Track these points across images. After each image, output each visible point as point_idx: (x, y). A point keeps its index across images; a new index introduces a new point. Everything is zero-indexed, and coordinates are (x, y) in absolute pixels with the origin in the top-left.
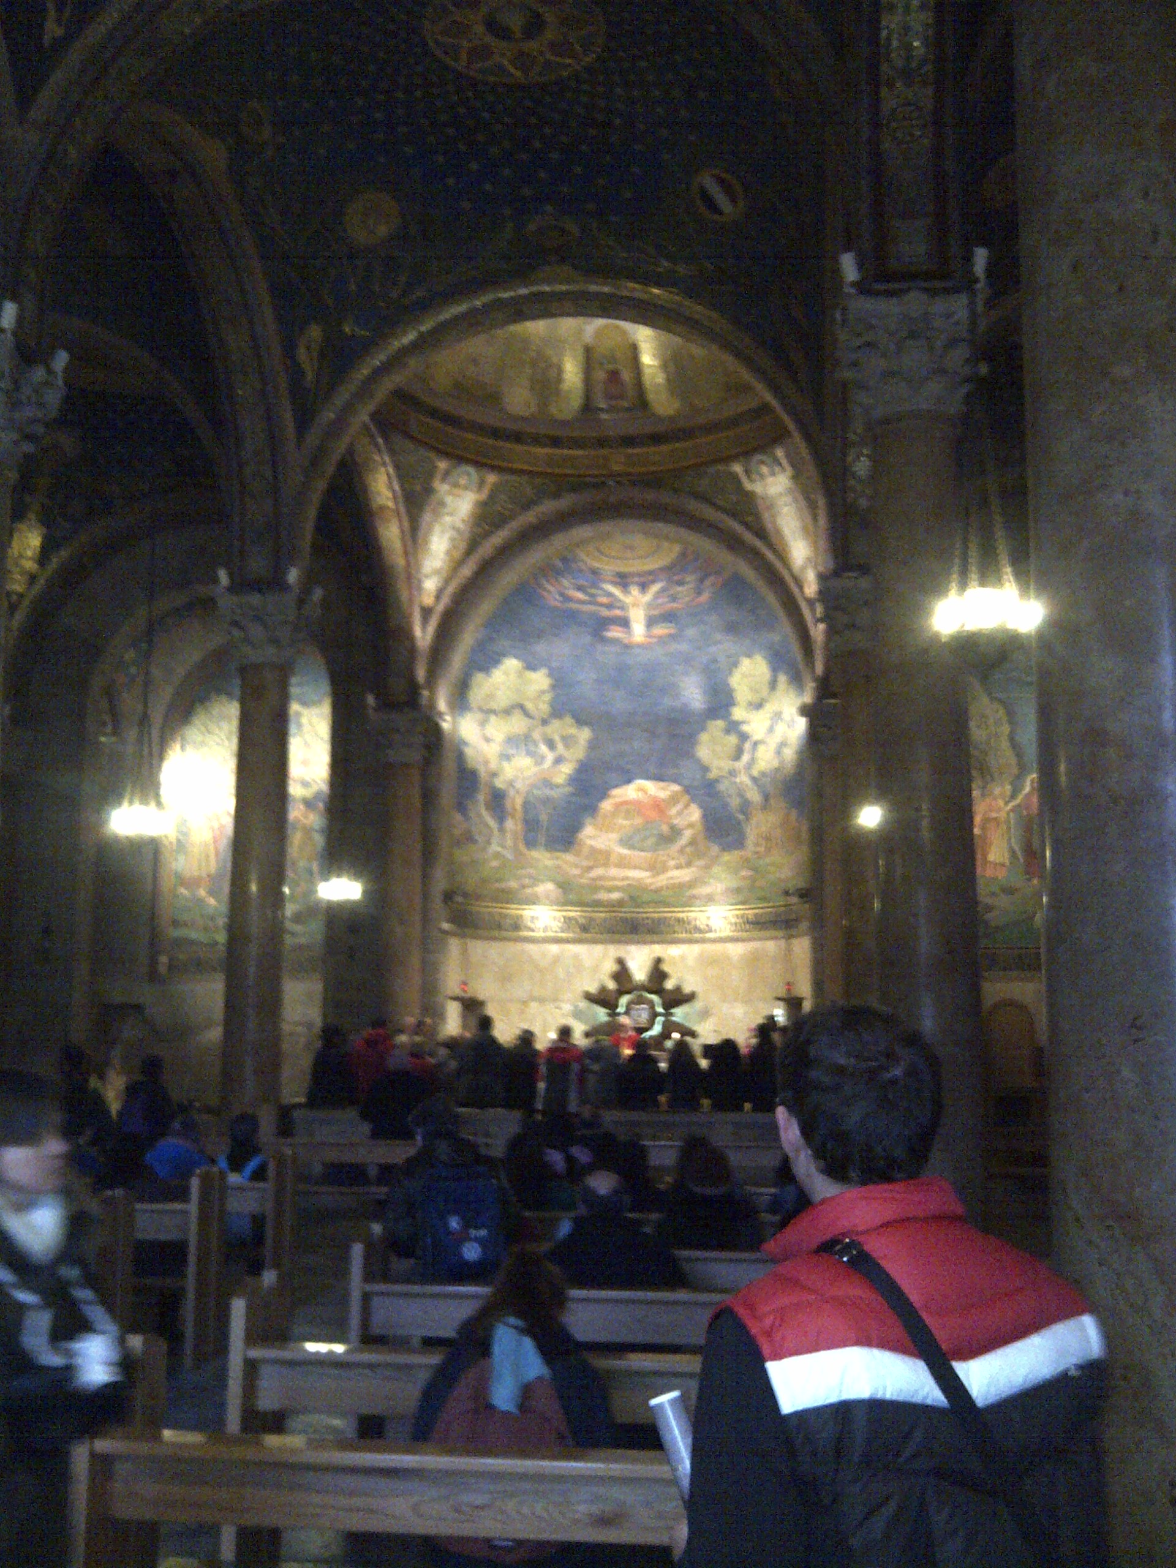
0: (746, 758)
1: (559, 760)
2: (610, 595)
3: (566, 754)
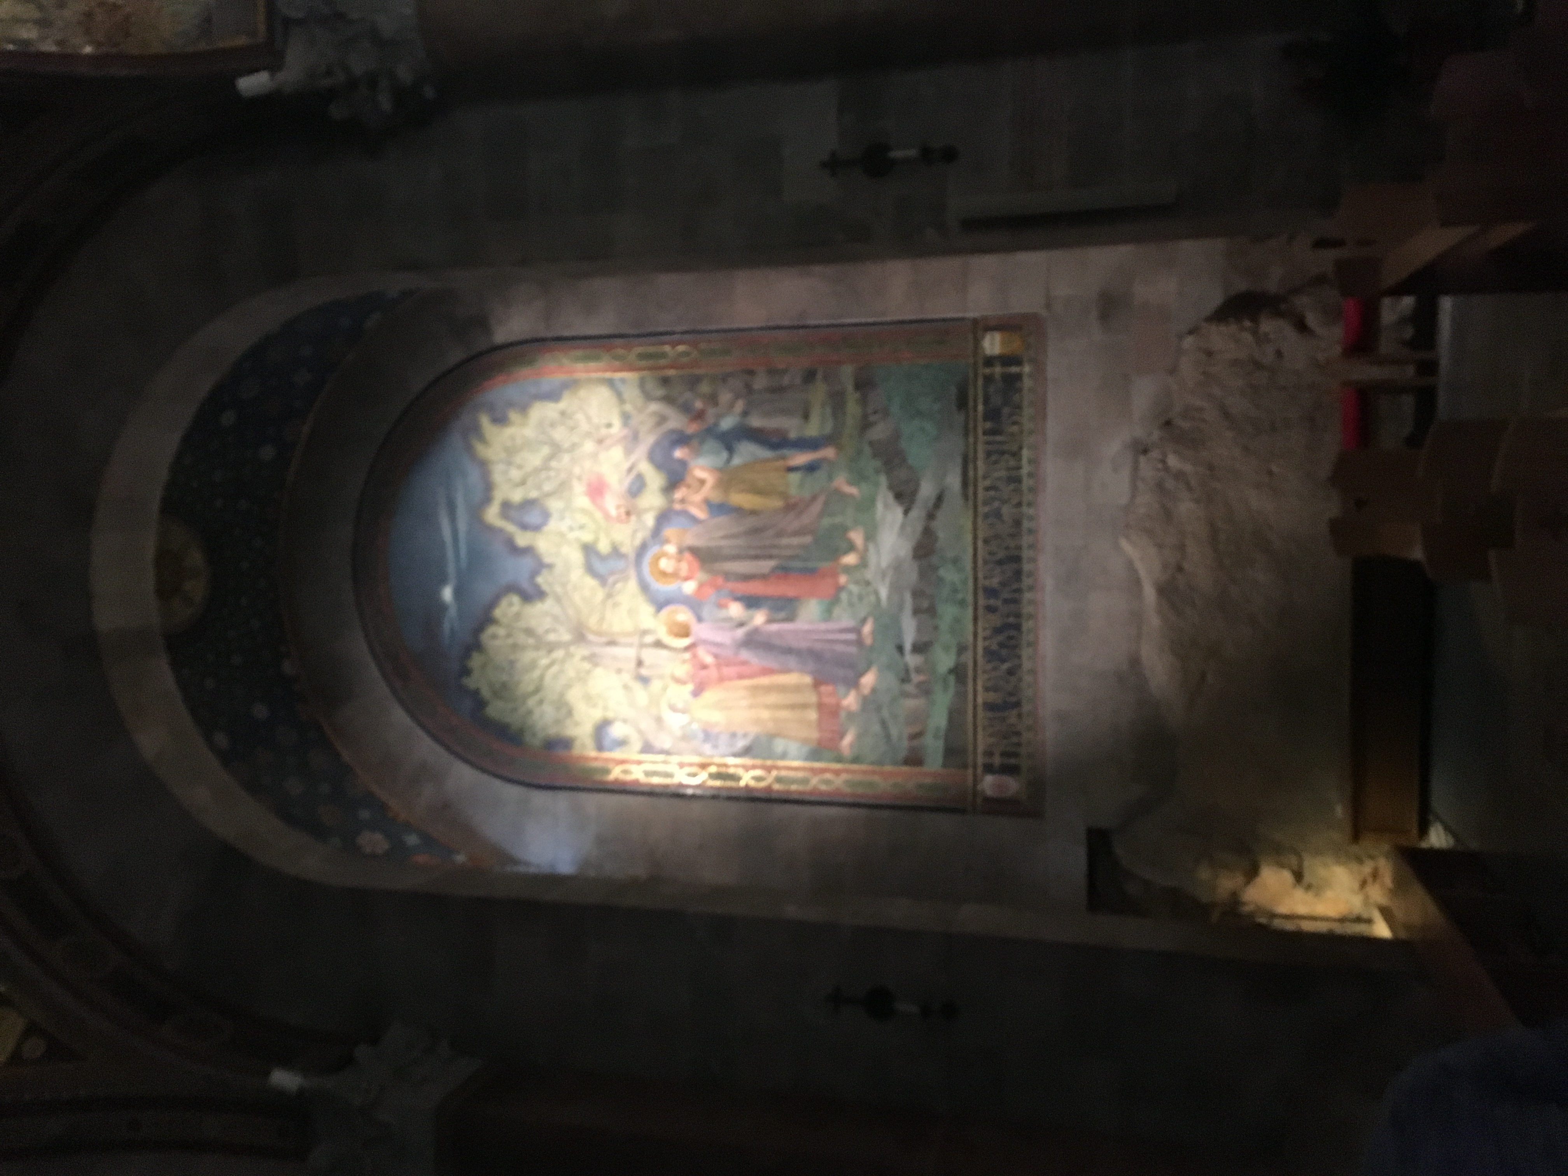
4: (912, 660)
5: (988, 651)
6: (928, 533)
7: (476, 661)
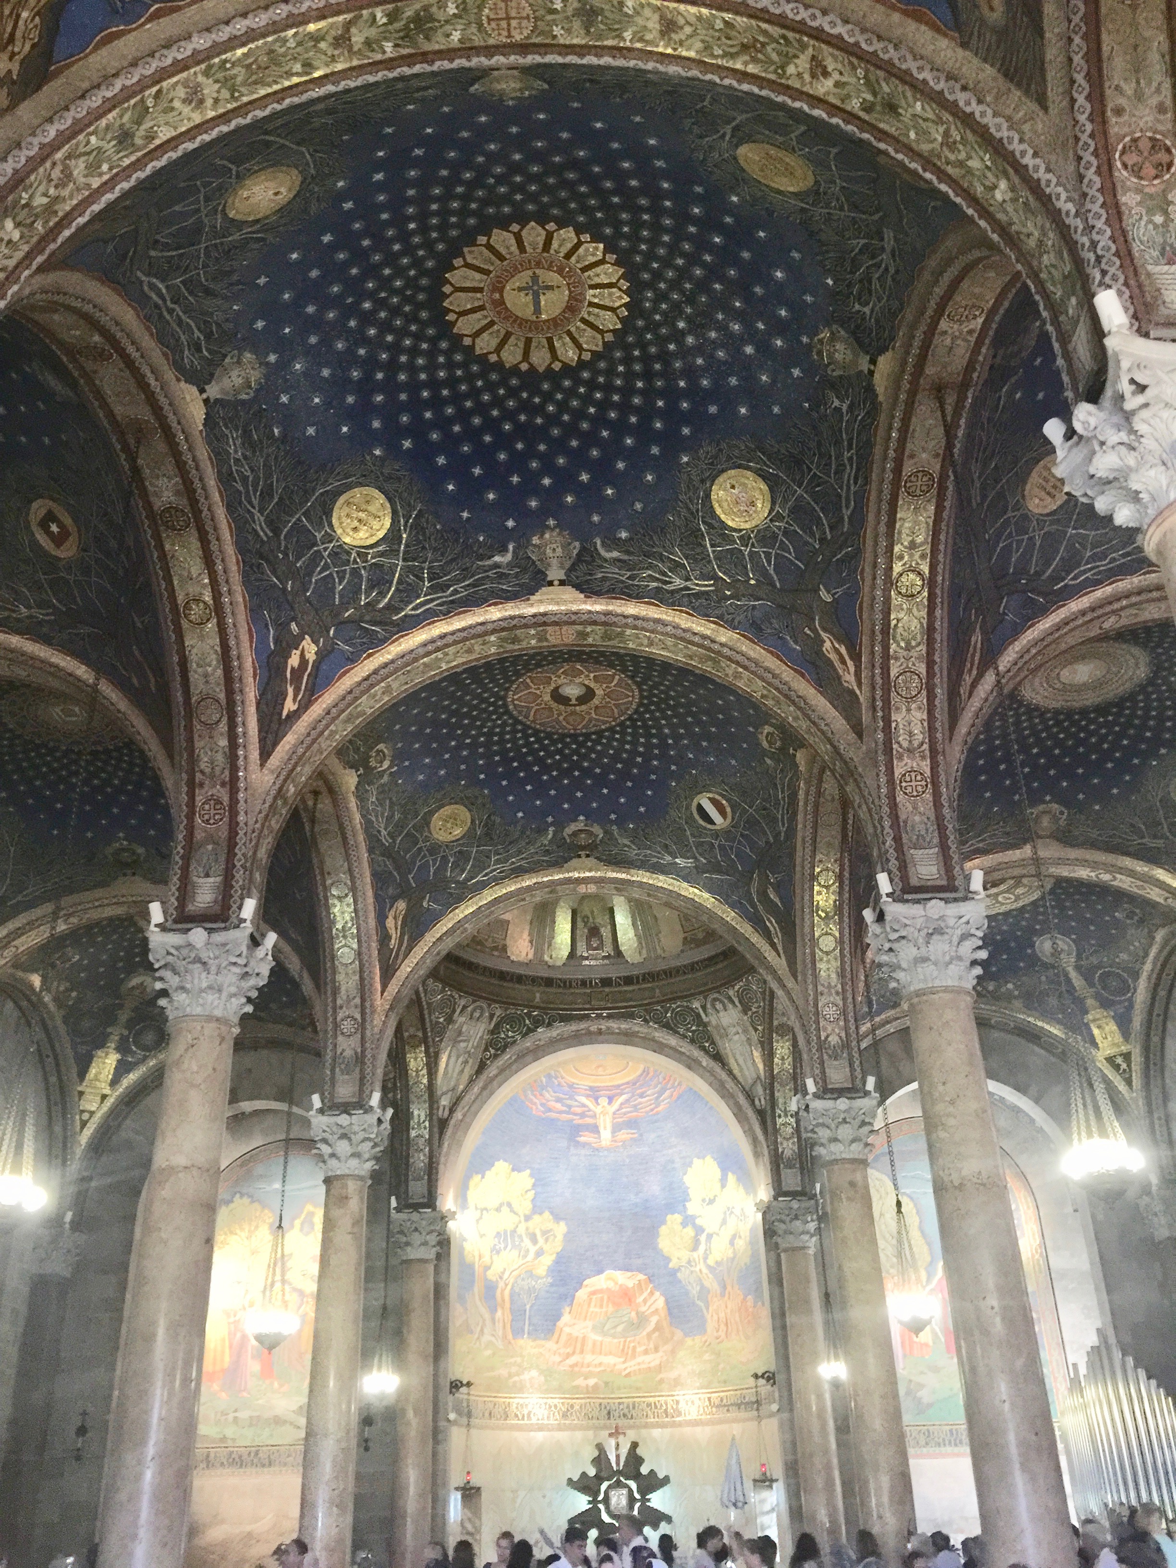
0: (702, 1248)
1: (539, 1253)
2: (584, 1106)
3: (546, 1247)
4: (231, 1417)
5: (231, 1453)
6: (285, 1422)
7: (246, 1200)
